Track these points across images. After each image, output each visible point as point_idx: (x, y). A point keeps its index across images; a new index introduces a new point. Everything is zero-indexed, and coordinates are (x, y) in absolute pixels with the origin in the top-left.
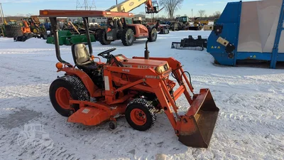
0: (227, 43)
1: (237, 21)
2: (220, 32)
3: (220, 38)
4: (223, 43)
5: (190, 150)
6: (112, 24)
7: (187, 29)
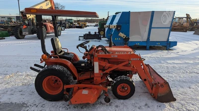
0: (125, 36)
1: (128, 23)
2: (120, 30)
3: (121, 33)
4: (122, 36)
5: (167, 105)
6: (27, 22)
7: (74, 28)
